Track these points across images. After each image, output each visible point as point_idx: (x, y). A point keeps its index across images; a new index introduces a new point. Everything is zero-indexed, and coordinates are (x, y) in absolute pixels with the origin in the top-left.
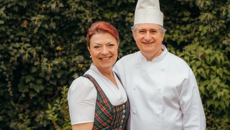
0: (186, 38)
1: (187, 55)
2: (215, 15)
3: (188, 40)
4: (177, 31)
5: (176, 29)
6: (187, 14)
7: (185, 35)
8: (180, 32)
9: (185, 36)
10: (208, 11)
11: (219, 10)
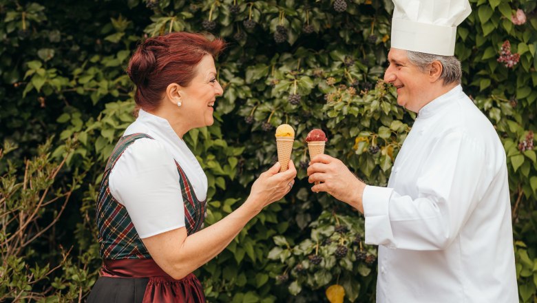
0: (114, 88)
1: (109, 126)
2: (187, 20)
3: (120, 91)
4: (92, 71)
5: (90, 65)
6: (121, 24)
7: (113, 79)
8: (100, 72)
9: (112, 83)
10: (172, 13)
11: (201, 9)
